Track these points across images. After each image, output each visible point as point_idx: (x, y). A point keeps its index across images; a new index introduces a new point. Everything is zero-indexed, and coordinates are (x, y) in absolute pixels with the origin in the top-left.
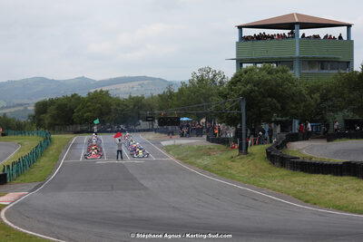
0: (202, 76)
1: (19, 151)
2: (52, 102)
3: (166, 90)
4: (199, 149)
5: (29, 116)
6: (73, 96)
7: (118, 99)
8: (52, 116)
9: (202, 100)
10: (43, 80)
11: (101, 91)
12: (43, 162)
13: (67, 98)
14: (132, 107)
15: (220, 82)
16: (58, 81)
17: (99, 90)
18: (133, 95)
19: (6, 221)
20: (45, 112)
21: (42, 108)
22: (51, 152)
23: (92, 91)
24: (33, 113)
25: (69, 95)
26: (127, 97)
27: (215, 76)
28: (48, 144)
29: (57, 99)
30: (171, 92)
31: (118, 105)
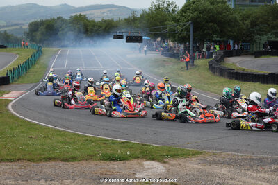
0: (159, 5)
1: (18, 60)
2: (42, 23)
3: (131, 15)
4: (156, 61)
5: (25, 33)
6: (58, 18)
7: (93, 22)
8: (42, 34)
9: (158, 24)
10: (34, 5)
11: (80, 15)
12: (36, 68)
13: (54, 20)
14: (104, 27)
15: (173, 10)
16: (46, 7)
17: (78, 14)
18: (105, 19)
19: (13, 112)
20: (36, 30)
21: (35, 27)
22: (42, 61)
23: (73, 15)
24: (28, 31)
25: (56, 18)
26: (100, 20)
27: (169, 5)
28: (39, 55)
29: (47, 21)
30: (134, 17)
31: (94, 26)
